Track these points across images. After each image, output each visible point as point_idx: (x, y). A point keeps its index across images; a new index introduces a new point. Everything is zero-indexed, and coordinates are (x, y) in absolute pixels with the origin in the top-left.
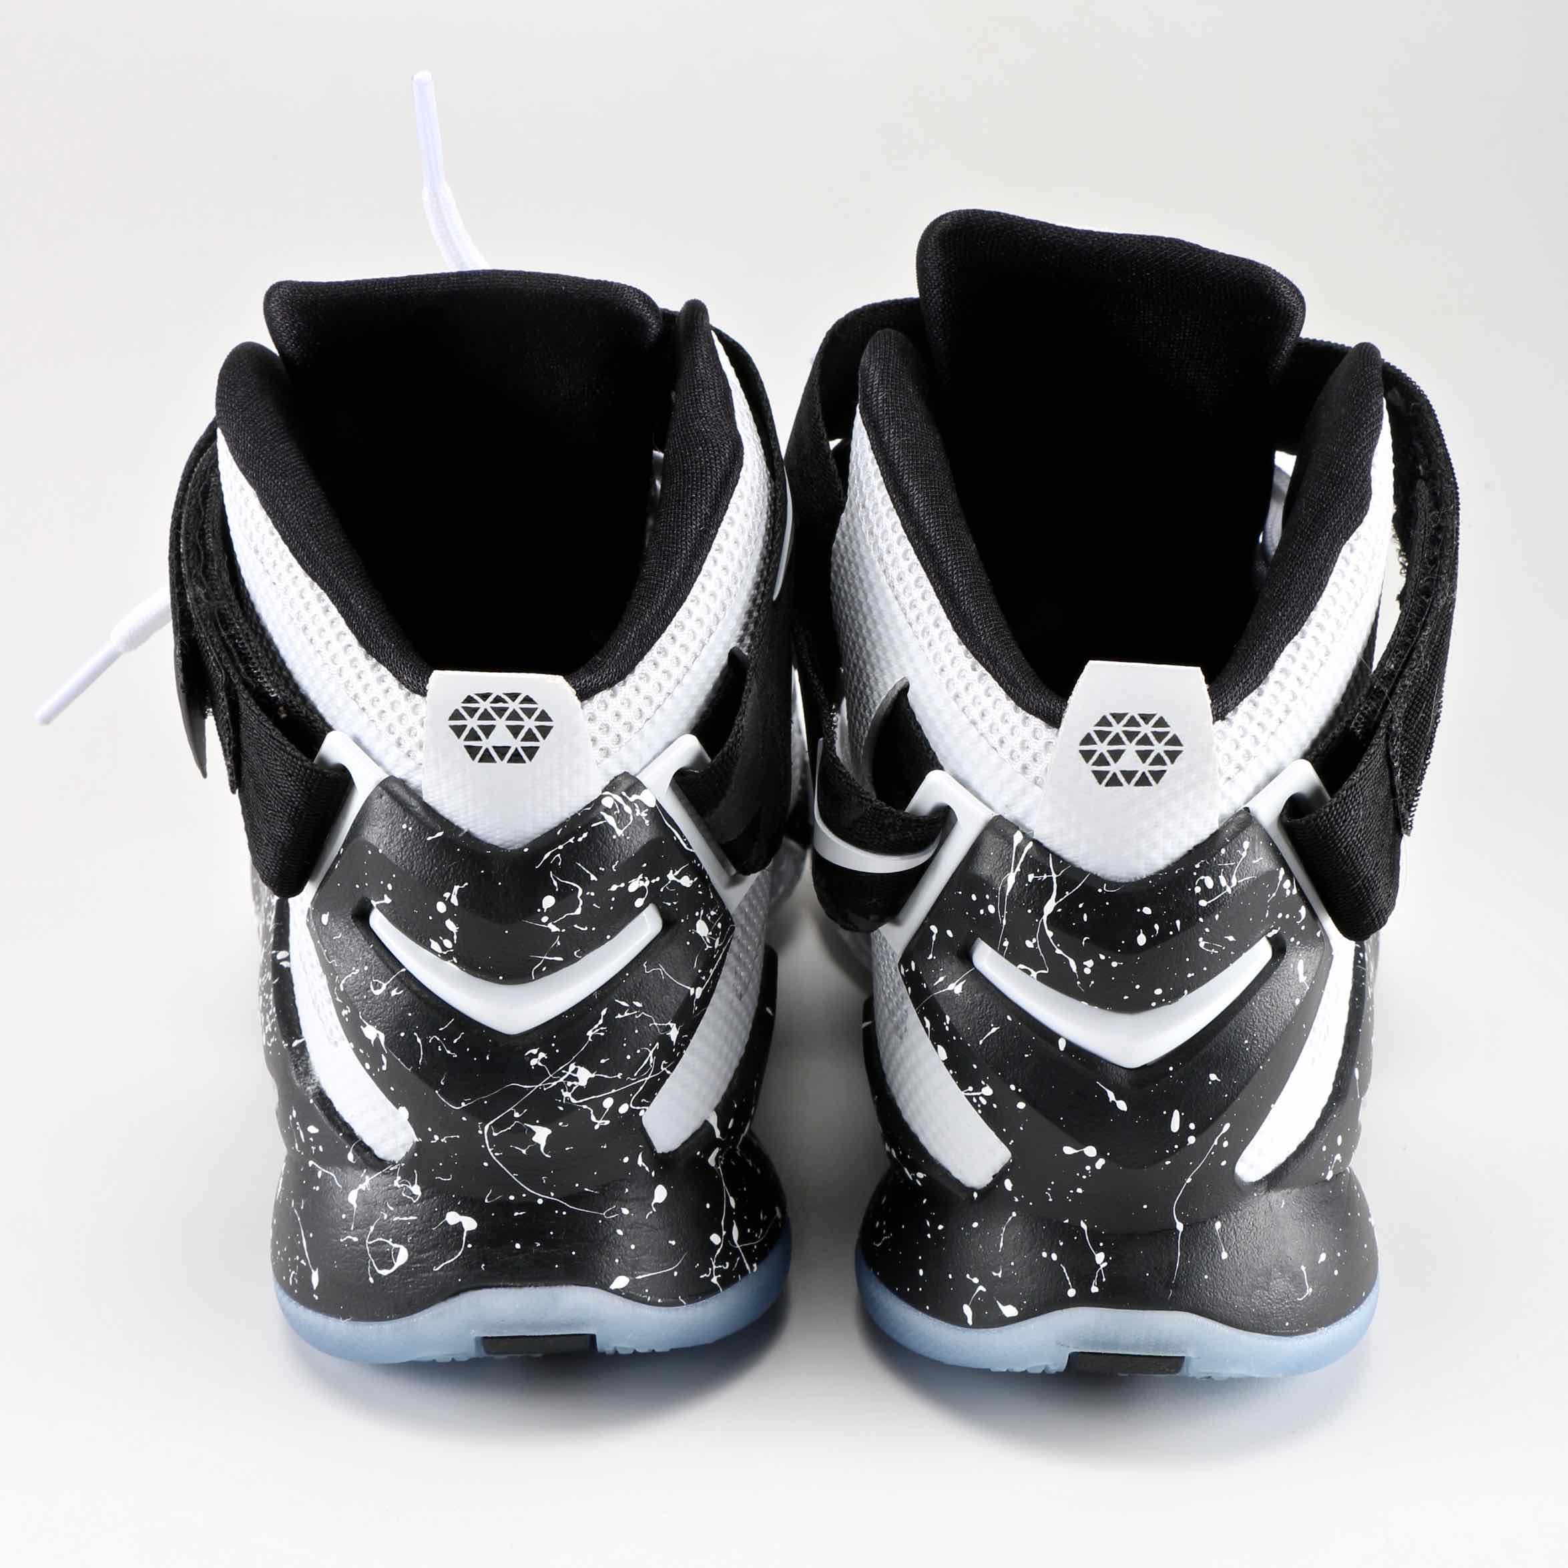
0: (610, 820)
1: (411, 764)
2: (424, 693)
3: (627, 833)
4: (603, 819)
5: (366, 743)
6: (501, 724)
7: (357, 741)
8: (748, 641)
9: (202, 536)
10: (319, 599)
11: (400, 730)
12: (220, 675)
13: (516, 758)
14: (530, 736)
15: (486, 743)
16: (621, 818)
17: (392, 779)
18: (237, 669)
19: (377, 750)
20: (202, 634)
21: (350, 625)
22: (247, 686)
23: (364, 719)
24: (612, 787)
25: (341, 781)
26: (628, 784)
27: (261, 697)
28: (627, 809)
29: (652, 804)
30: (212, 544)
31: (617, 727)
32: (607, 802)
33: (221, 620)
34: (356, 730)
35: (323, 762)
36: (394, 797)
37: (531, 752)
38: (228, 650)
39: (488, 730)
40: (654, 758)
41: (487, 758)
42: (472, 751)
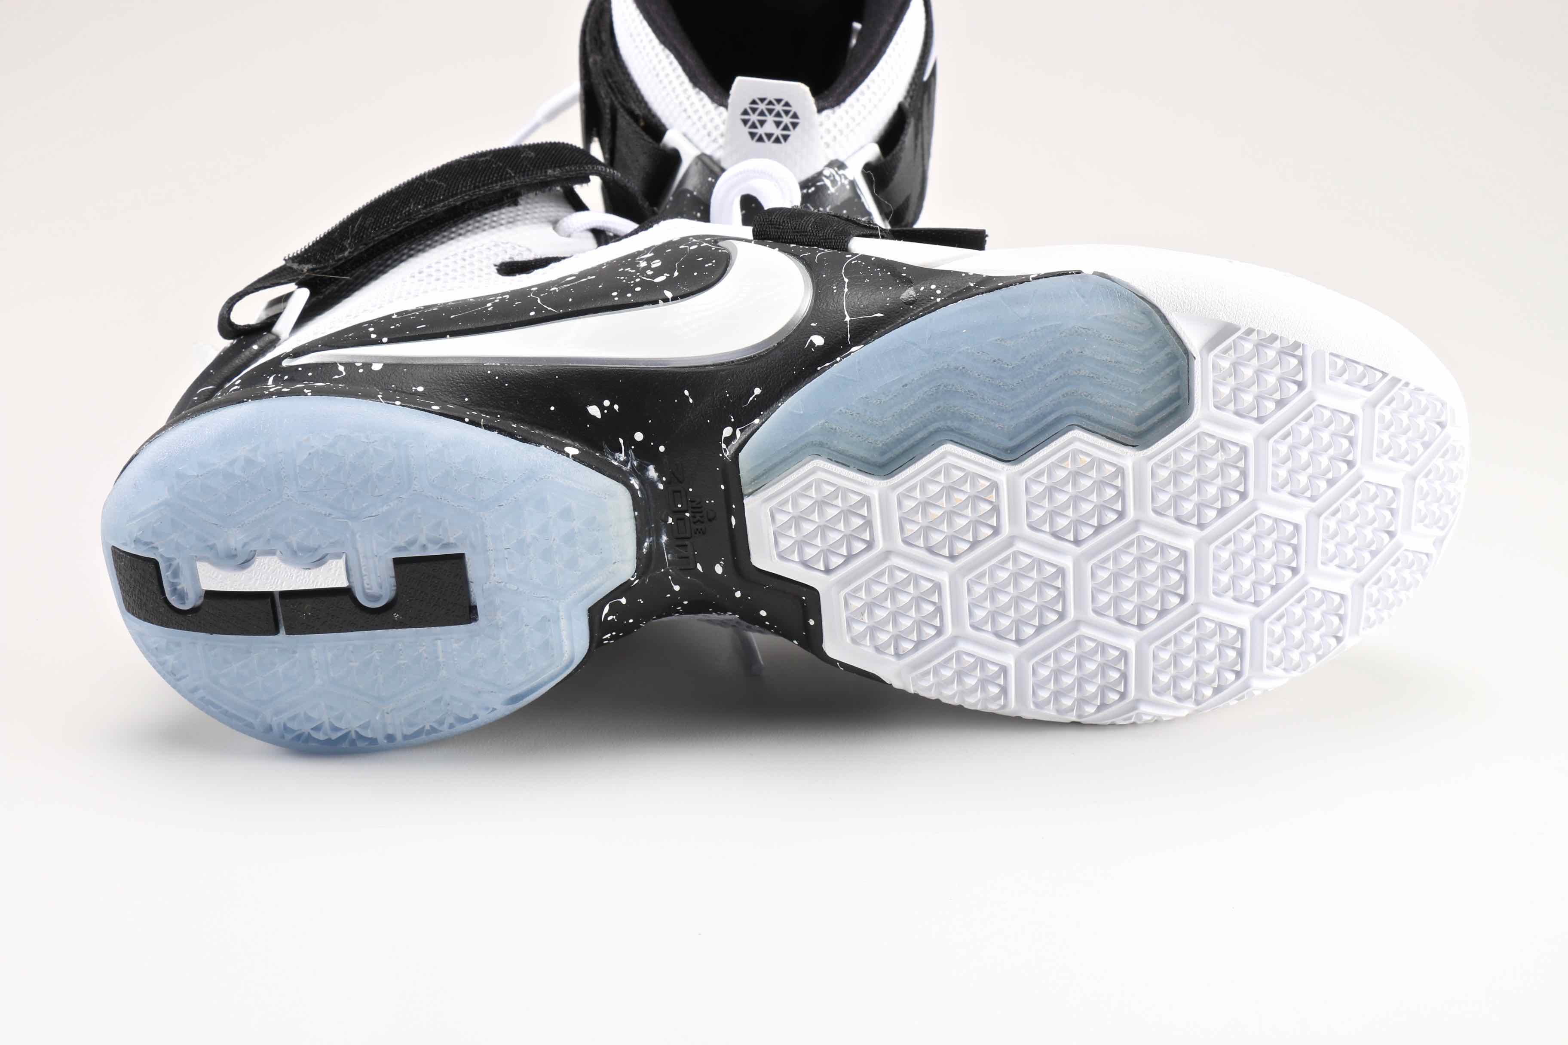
0: (827, 182)
1: (715, 146)
2: (726, 106)
3: (836, 191)
4: (823, 181)
5: (690, 135)
6: (770, 119)
7: (685, 135)
8: (909, 100)
9: (599, 32)
10: (667, 57)
11: (710, 126)
12: (607, 101)
13: (777, 140)
14: (786, 128)
15: (760, 131)
16: (834, 182)
17: (703, 154)
18: (617, 98)
19: (696, 139)
20: (597, 80)
21: (685, 70)
22: (623, 106)
23: (689, 122)
24: (831, 165)
25: (674, 158)
26: (839, 165)
27: (631, 113)
28: (837, 178)
29: (851, 178)
30: (605, 36)
31: (835, 132)
32: (827, 172)
33: (607, 74)
34: (684, 129)
35: (665, 146)
36: (704, 164)
37: (786, 138)
38: (612, 89)
39: (762, 123)
40: (854, 153)
41: (760, 139)
42: (752, 135)
